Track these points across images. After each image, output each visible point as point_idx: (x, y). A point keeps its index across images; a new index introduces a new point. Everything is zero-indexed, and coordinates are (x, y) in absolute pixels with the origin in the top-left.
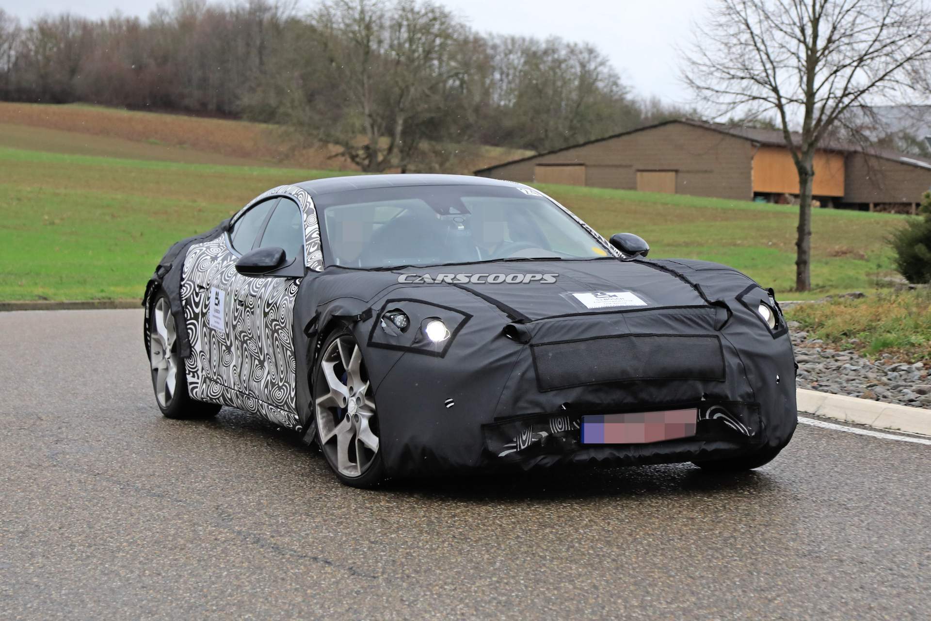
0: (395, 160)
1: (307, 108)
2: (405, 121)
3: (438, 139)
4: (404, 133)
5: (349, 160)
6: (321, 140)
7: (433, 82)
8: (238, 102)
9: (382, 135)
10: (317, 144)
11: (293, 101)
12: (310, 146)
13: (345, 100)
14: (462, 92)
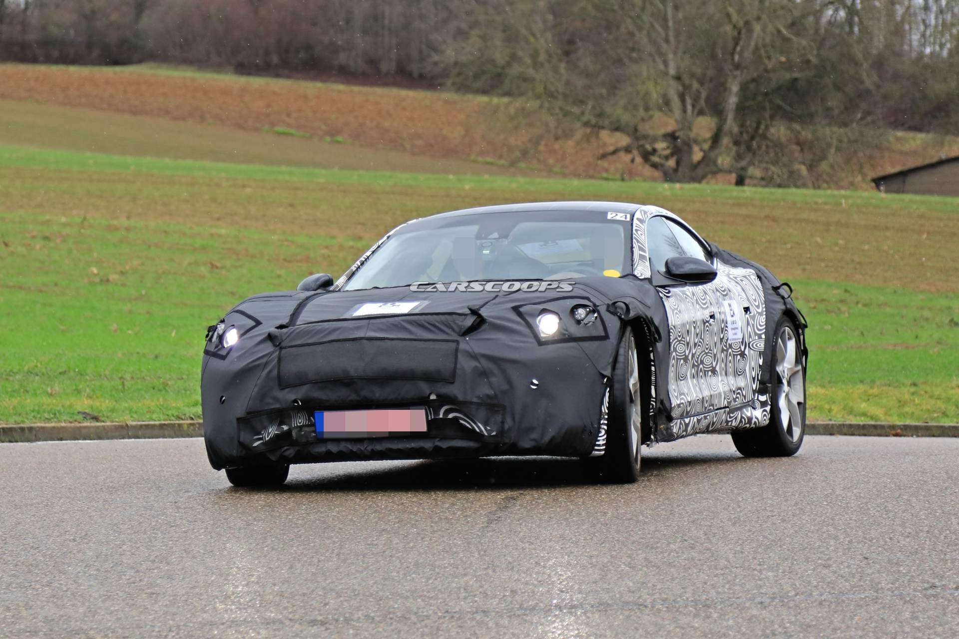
0: (724, 160)
1: (562, 65)
2: (744, 87)
3: (806, 118)
4: (741, 109)
5: (639, 160)
6: (586, 124)
7: (797, 13)
8: (436, 58)
9: (701, 113)
10: (580, 132)
11: (534, 55)
12: (567, 134)
13: (633, 50)
14: (851, 32)
